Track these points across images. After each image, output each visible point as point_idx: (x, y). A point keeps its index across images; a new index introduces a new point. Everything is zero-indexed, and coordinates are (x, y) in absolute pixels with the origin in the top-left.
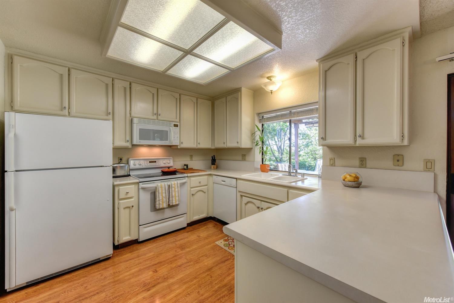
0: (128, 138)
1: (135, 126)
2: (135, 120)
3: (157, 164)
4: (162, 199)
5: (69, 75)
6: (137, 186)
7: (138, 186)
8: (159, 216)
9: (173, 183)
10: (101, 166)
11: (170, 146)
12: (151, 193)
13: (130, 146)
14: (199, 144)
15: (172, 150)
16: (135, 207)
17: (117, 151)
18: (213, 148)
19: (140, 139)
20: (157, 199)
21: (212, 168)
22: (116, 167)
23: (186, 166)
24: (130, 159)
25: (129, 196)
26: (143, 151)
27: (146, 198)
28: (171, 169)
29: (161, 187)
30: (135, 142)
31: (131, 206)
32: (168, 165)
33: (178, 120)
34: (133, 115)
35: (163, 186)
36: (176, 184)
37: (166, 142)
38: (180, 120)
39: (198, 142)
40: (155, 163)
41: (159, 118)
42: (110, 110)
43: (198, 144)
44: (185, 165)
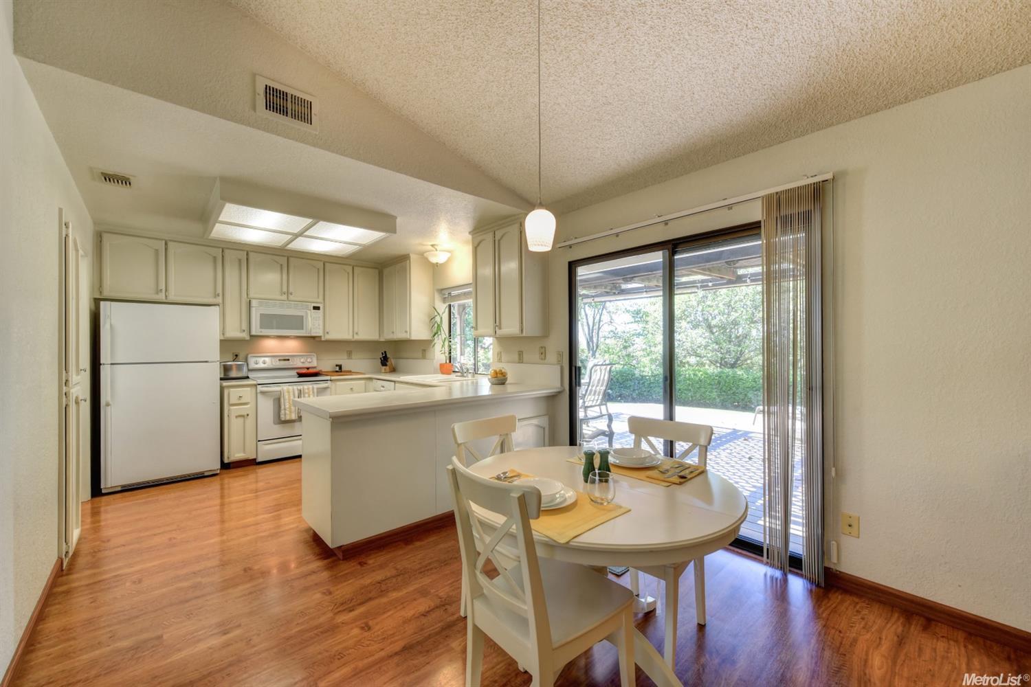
0: (245, 326)
1: (253, 310)
2: (254, 303)
3: (291, 363)
4: (290, 408)
5: (166, 249)
6: (254, 390)
7: (256, 390)
8: (286, 431)
9: (306, 387)
10: (206, 362)
11: (314, 337)
12: (274, 400)
13: (248, 338)
14: (357, 333)
15: (314, 342)
16: (252, 416)
17: (226, 344)
18: (382, 340)
19: (261, 328)
20: (283, 407)
21: (383, 371)
22: (231, 366)
23: (338, 368)
24: (249, 356)
25: (243, 401)
26: (270, 344)
27: (266, 407)
28: (311, 371)
29: (289, 392)
30: (253, 333)
31: (246, 414)
32: (307, 365)
33: (321, 299)
34: (251, 295)
35: (291, 390)
36: (311, 389)
37: (301, 331)
38: (324, 299)
39: (356, 330)
40: (288, 362)
41: (291, 297)
42: (219, 291)
43: (355, 335)
44: (337, 366)
